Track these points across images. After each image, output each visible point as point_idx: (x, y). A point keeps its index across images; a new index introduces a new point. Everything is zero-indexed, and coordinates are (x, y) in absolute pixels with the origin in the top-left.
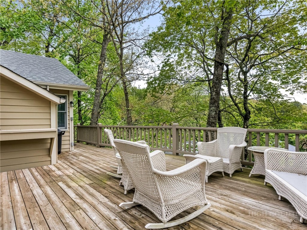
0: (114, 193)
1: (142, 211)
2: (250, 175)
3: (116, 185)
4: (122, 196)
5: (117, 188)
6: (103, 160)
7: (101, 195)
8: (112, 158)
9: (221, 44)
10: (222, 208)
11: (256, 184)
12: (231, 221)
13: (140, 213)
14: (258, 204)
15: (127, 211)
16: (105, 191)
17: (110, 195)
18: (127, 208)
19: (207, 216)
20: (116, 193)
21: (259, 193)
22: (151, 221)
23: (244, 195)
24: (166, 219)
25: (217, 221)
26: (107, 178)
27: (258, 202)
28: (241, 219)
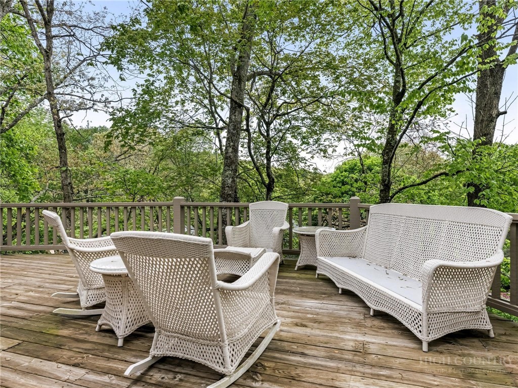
0: (92, 352)
1: (173, 370)
2: (296, 269)
3: (86, 333)
4: (115, 353)
5: (94, 338)
6: (20, 284)
7: (60, 365)
8: (43, 275)
9: (240, 76)
10: (290, 323)
11: (307, 279)
12: (309, 338)
13: (171, 373)
14: (323, 305)
15: (143, 380)
16: (65, 353)
17: (83, 358)
18: (138, 374)
19: (278, 342)
20: (97, 350)
21: (316, 291)
22: (199, 381)
23: (303, 296)
24: (232, 368)
25: (293, 344)
26: (55, 321)
27: (321, 302)
28: (317, 332)
